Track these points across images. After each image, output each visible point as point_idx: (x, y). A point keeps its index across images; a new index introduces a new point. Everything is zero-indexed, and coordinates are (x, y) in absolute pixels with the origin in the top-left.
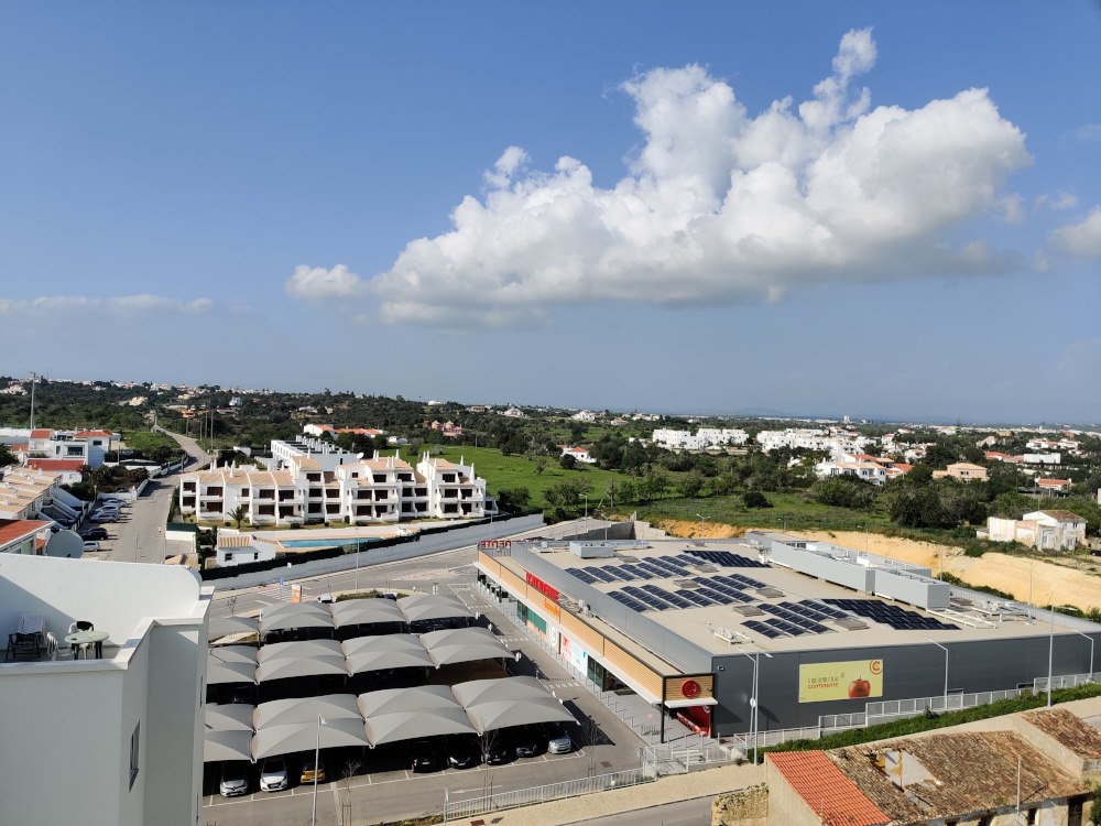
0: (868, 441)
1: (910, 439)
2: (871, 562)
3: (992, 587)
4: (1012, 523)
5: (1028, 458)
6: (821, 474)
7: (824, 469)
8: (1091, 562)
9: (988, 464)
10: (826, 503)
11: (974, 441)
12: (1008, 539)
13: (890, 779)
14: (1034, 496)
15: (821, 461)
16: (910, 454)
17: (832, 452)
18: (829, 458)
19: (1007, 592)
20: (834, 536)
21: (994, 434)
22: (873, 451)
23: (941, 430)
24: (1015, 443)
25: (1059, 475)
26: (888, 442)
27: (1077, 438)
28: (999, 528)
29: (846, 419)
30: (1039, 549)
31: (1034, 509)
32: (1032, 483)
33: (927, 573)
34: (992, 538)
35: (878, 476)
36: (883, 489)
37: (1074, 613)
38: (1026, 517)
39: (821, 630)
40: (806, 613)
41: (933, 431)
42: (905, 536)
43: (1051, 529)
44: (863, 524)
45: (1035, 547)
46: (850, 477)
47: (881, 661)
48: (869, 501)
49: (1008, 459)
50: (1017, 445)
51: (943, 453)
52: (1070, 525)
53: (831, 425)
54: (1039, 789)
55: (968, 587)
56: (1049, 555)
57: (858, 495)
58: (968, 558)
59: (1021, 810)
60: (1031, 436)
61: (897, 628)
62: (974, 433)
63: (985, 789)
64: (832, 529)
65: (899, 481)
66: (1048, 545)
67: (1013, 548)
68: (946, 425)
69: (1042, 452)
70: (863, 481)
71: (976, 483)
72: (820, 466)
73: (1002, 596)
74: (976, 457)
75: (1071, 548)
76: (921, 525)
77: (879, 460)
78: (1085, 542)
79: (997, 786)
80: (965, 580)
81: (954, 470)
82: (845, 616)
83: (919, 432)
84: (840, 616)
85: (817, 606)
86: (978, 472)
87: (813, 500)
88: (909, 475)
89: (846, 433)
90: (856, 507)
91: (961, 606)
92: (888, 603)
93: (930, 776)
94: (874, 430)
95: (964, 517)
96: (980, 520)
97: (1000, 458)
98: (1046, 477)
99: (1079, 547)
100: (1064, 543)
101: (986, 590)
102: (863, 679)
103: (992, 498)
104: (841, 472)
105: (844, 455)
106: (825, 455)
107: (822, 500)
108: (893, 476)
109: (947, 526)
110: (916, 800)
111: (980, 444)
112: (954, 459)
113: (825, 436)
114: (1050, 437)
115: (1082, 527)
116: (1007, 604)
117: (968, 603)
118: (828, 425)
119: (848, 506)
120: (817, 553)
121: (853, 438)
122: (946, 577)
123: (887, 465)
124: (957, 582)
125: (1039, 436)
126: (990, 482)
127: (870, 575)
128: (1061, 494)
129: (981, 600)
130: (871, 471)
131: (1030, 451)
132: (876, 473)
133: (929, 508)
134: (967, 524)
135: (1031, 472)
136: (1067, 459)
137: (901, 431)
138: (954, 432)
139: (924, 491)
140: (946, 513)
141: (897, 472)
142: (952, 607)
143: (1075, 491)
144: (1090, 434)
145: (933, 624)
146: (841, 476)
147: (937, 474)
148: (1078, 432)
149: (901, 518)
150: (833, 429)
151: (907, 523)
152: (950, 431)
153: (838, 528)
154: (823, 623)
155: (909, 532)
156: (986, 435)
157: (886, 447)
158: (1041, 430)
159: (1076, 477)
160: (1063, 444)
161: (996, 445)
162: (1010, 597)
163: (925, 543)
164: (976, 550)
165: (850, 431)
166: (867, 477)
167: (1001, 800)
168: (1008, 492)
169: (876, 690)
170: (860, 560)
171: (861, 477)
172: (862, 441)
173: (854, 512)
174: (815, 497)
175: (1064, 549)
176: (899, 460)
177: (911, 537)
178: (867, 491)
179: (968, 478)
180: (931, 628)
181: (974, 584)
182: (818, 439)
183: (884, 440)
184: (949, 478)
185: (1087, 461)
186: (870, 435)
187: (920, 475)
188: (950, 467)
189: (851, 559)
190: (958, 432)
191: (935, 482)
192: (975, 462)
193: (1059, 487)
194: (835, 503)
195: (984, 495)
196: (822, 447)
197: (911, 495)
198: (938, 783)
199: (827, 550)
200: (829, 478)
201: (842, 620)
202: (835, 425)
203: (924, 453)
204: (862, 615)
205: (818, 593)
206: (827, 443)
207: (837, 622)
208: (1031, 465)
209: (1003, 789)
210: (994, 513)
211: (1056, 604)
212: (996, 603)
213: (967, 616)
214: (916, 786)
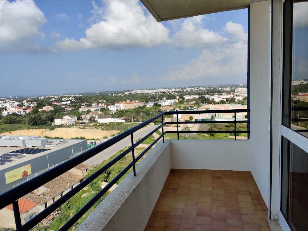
0: (18, 103)
1: (31, 101)
2: (23, 138)
3: (58, 137)
4: (60, 120)
5: (63, 103)
6: (4, 115)
7: (5, 113)
8: (79, 126)
9: (54, 106)
10: (7, 123)
11: (49, 100)
12: (60, 124)
13: (36, 194)
14: (65, 112)
15: (4, 111)
16: (32, 105)
17: (7, 108)
18: (6, 110)
19: (61, 137)
20: (11, 133)
21: (54, 98)
22: (20, 106)
23: (40, 98)
24: (59, 100)
25: (71, 106)
26: (25, 103)
27: (73, 97)
28: (57, 122)
29: (11, 97)
30: (68, 125)
31: (65, 115)
32: (65, 109)
33: (40, 137)
34: (56, 125)
35: (23, 113)
36: (25, 116)
37: (77, 138)
38: (63, 118)
39: (10, 161)
40: (5, 158)
41: (38, 98)
42: (33, 129)
43: (70, 120)
44: (20, 128)
45: (67, 125)
46: (14, 114)
47: (30, 164)
48: (21, 121)
49: (58, 104)
50: (60, 100)
51: (41, 104)
52: (74, 118)
53: (6, 99)
54: (73, 181)
55: (52, 138)
56: (70, 126)
57: (17, 119)
58: (51, 131)
59: (70, 188)
60: (63, 97)
61: (33, 154)
62: (49, 98)
63: (60, 187)
64: (10, 131)
65: (30, 113)
66: (69, 124)
67: (61, 126)
68: (41, 96)
69: (66, 101)
70: (18, 115)
71: (51, 111)
72: (3, 112)
73: (60, 138)
74: (50, 104)
75: (75, 123)
76: (37, 124)
77: (23, 108)
78: (77, 121)
79: (64, 184)
80: (51, 137)
81: (45, 108)
82: (17, 155)
83: (34, 99)
84: (16, 155)
85: (8, 155)
86: (51, 108)
87: (3, 123)
88: (32, 111)
89: (11, 101)
90: (17, 123)
91: (51, 143)
92: (30, 148)
93: (47, 189)
94: (20, 100)
95: (49, 120)
96: (52, 120)
97: (56, 104)
98: (68, 107)
99: (76, 123)
100: (73, 122)
101: (56, 138)
102: (25, 171)
103: (55, 114)
104: (11, 113)
105: (11, 108)
106: (5, 109)
107: (6, 123)
108: (27, 112)
109: (44, 124)
110: (44, 197)
111: (51, 101)
112: (44, 105)
113: (4, 103)
114: (68, 97)
115: (76, 118)
116: (62, 140)
117: (52, 142)
118: (5, 99)
119: (15, 123)
120: (6, 139)
121: (14, 103)
122: (46, 137)
123: (25, 109)
124: (49, 138)
125: (65, 97)
126: (54, 110)
127: (24, 141)
128: (71, 111)
129: (55, 141)
130: (21, 112)
131: (63, 101)
132: (22, 112)
133: (39, 119)
134: (49, 122)
135: (64, 106)
136: (72, 102)
137: (28, 99)
138: (43, 98)
139: (37, 115)
140: (44, 120)
141: (28, 111)
142: (48, 145)
143: (74, 110)
144: (76, 95)
145: (43, 150)
146: (11, 115)
147: (40, 110)
148: (74, 95)
149: (31, 124)
150: (6, 100)
151: (33, 125)
152: (42, 98)
153: (12, 130)
154: (11, 159)
155: (34, 127)
156: (52, 98)
157: (24, 104)
158: (65, 96)
159: (75, 106)
160: (71, 98)
161: (55, 101)
162: (62, 138)
163: (39, 129)
164: (52, 129)
165: (12, 100)
166: (19, 114)
167: (65, 187)
168: (59, 112)
169: (30, 172)
170: (20, 138)
171: (18, 114)
172: (16, 103)
173: (17, 124)
174: (3, 122)
175: (73, 124)
176: (29, 107)
177: (35, 129)
178: (20, 118)
179: (48, 110)
180: (43, 151)
181: (53, 137)
182: (2, 104)
183: (23, 102)
184: (43, 111)
185: (76, 102)
186: (19, 101)
187: (35, 111)
188: (43, 108)
189: (17, 138)
190: (45, 98)
191: (40, 112)
192: (50, 106)
193: (71, 109)
194: (10, 123)
195: (53, 114)
196: (3, 106)
197: (33, 117)
198: (49, 190)
199: (9, 137)
200: (7, 115)
201: (17, 156)
202: (7, 99)
203: (36, 105)
204: (23, 153)
205: (7, 151)
206: (5, 105)
207: (15, 158)
208: (64, 105)
209: (65, 185)
210: (56, 118)
211: (73, 138)
212: (59, 140)
213: (52, 146)
214: (43, 193)
